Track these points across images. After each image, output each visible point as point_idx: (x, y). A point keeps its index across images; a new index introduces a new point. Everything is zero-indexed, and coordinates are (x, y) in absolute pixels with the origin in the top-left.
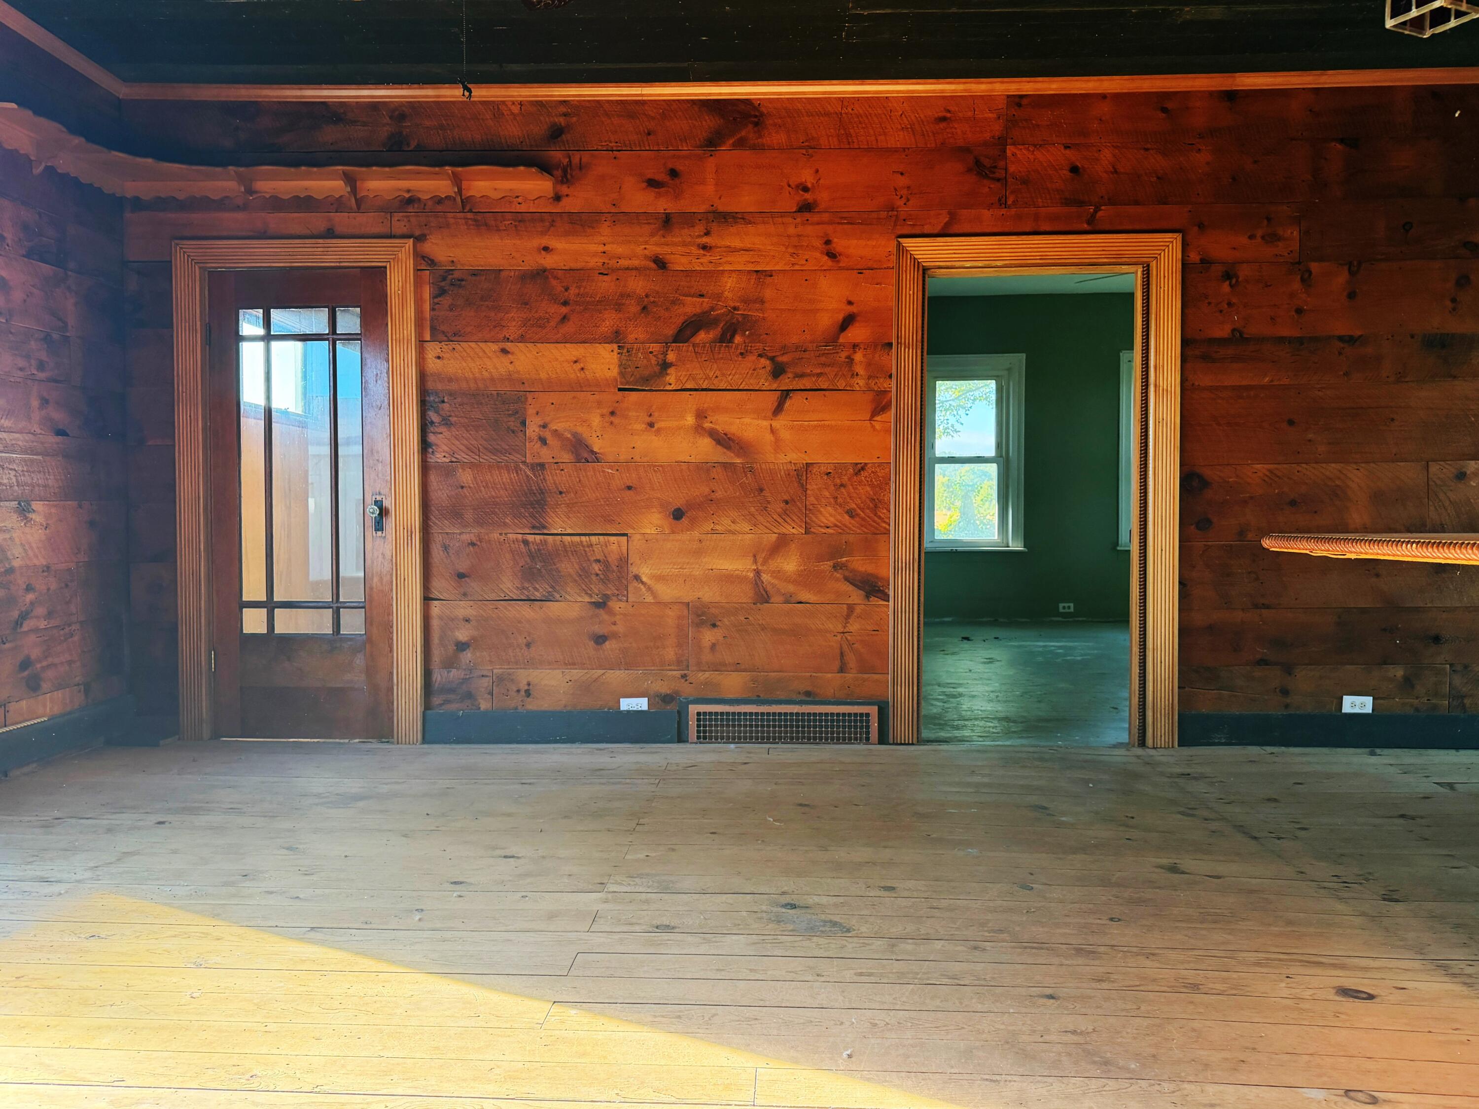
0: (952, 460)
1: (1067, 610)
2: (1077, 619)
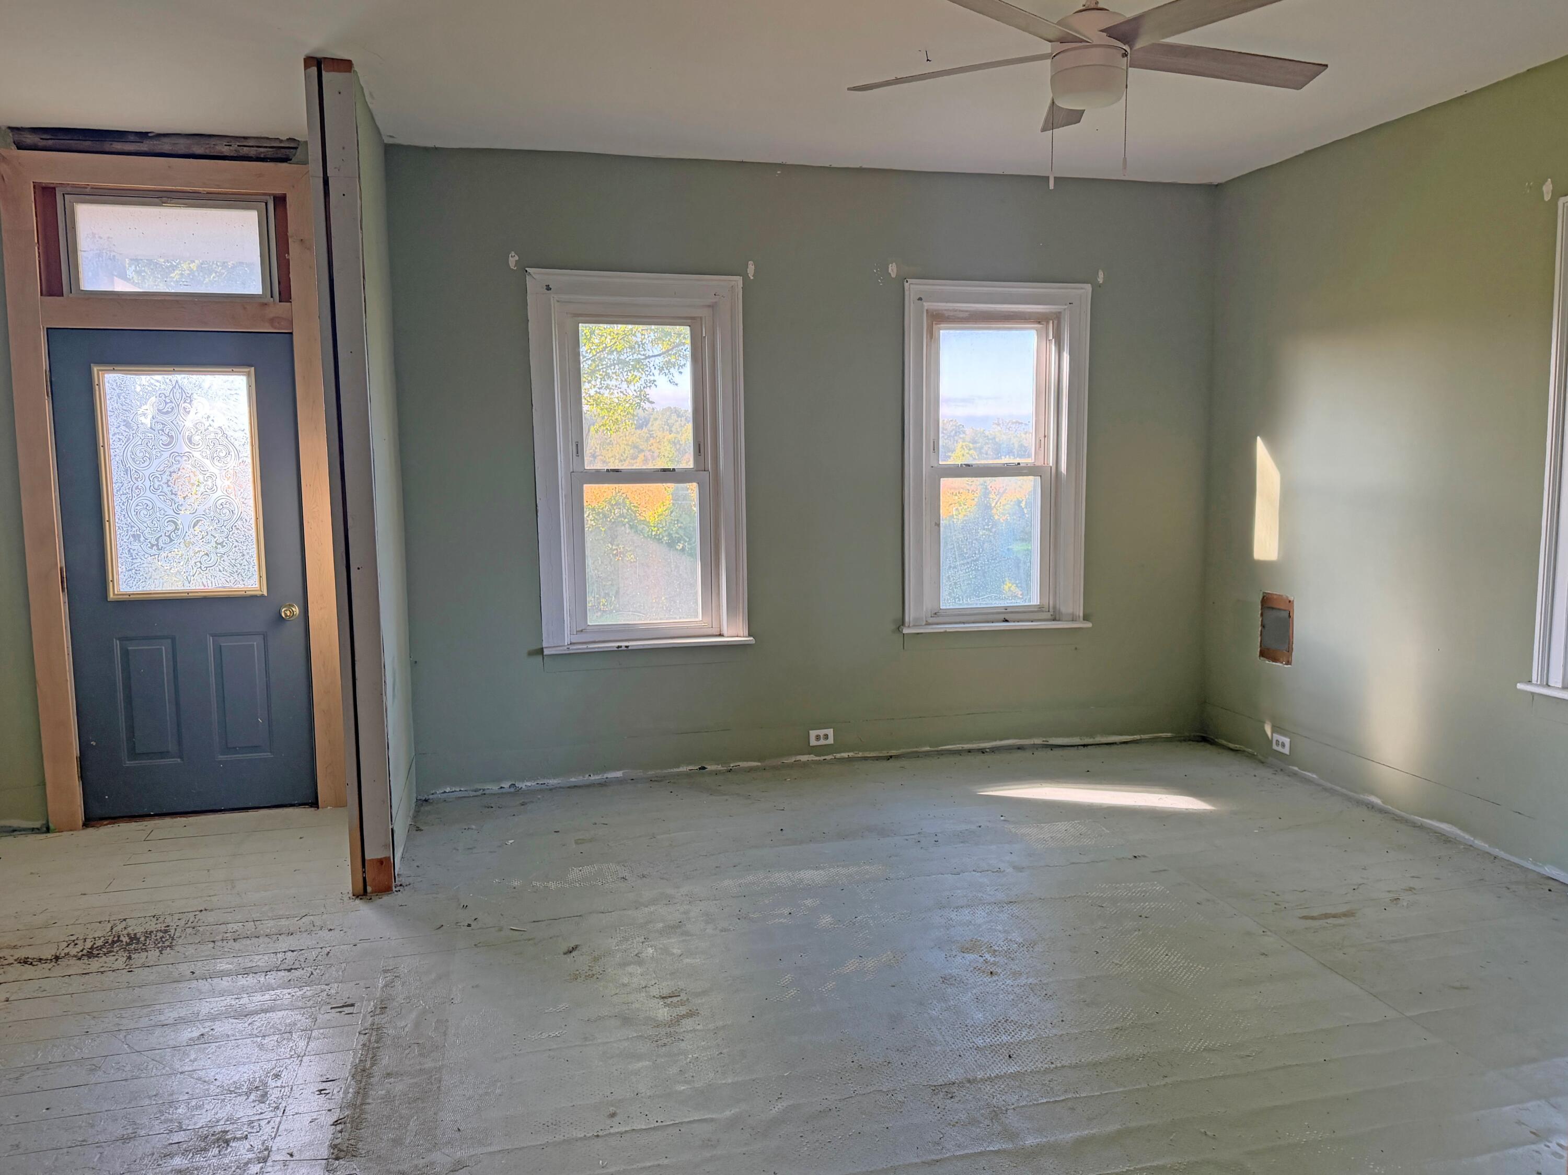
0: (615, 476)
1: (822, 742)
2: (838, 756)
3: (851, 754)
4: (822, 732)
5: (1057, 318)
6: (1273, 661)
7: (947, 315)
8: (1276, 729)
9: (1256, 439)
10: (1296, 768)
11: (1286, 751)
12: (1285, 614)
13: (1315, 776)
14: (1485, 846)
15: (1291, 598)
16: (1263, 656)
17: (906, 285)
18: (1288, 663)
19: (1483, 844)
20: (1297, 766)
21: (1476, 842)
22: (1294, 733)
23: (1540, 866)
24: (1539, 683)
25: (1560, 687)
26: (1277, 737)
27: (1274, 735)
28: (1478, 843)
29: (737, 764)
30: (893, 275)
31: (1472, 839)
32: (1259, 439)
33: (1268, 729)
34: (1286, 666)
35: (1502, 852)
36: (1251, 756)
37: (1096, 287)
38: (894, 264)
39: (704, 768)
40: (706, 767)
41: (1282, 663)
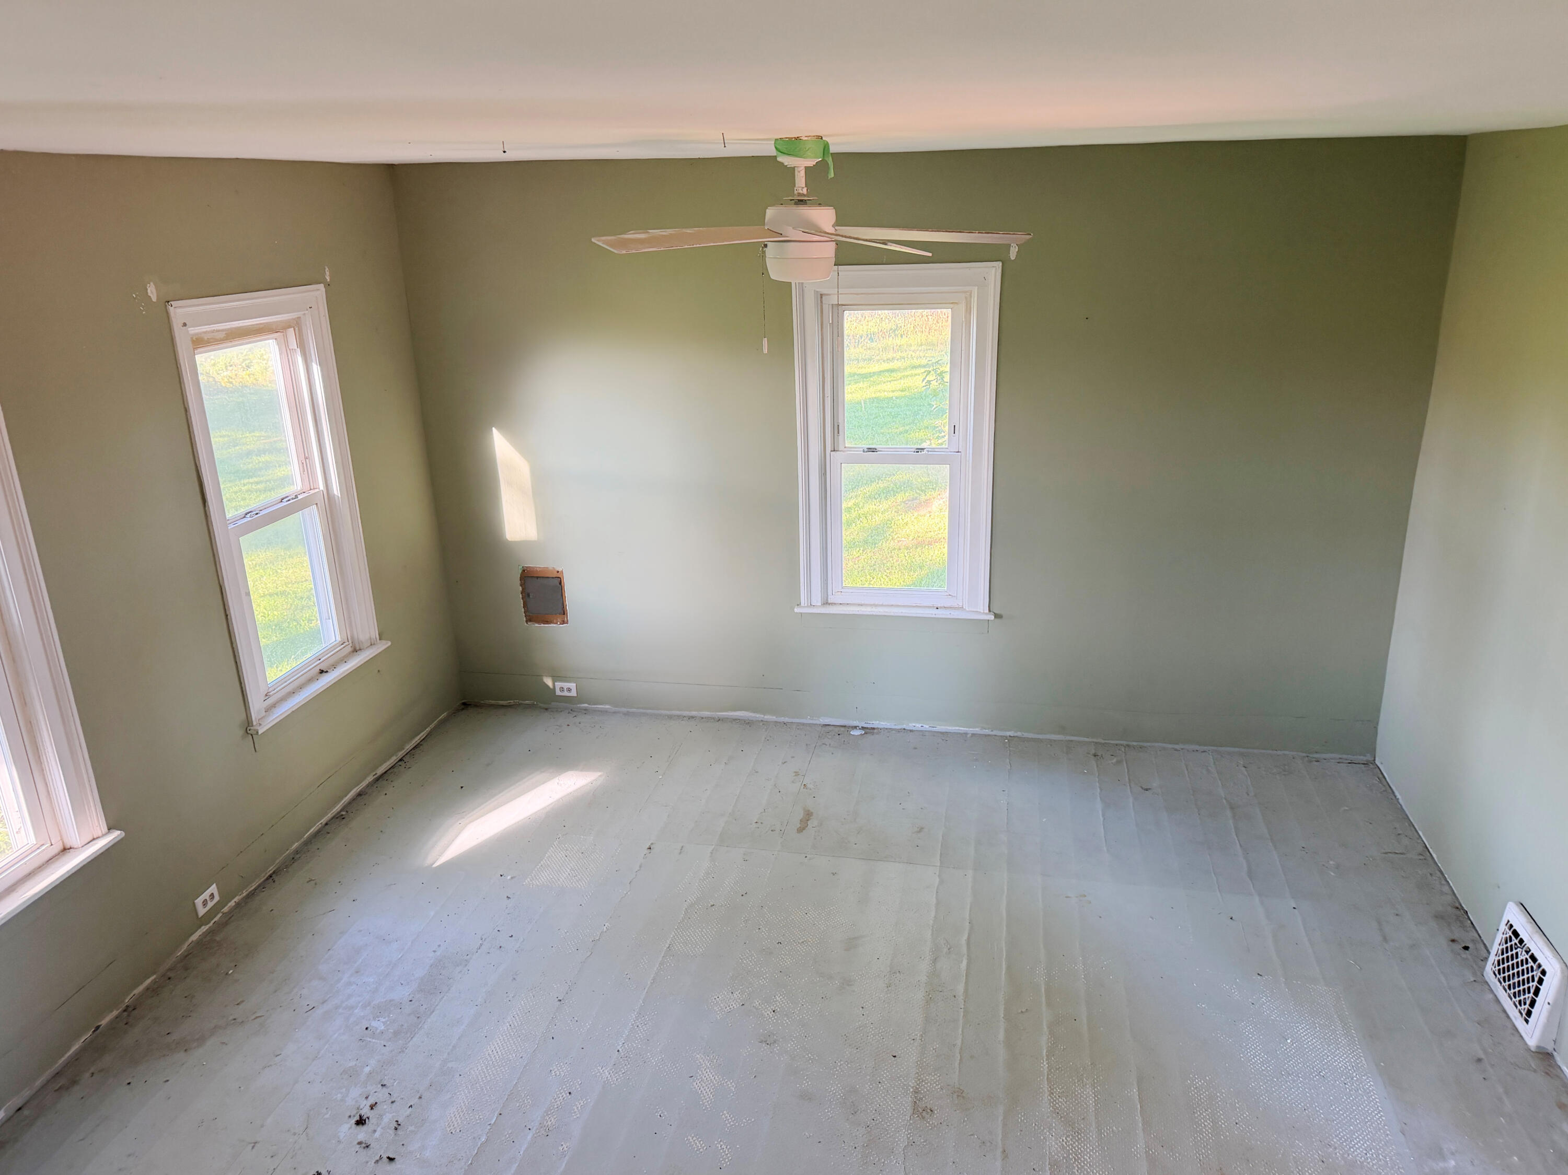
1: (209, 905)
2: (226, 910)
3: (236, 899)
4: (206, 895)
5: (297, 325)
6: (544, 624)
7: (206, 338)
8: (555, 678)
9: (492, 430)
10: (586, 705)
11: (574, 693)
12: (556, 582)
13: (607, 707)
14: (774, 718)
15: (560, 570)
16: (530, 621)
17: (171, 309)
18: (563, 622)
19: (771, 717)
20: (586, 703)
21: (765, 717)
22: (578, 678)
23: (815, 720)
24: (806, 605)
25: (820, 605)
26: (559, 685)
27: (556, 683)
28: (768, 717)
29: (132, 995)
30: (154, 299)
31: (763, 716)
32: (493, 428)
33: (549, 682)
34: (561, 625)
35: (787, 719)
36: (531, 707)
37: (328, 285)
38: (152, 284)
39: (98, 1027)
40: (99, 1024)
41: (557, 624)
